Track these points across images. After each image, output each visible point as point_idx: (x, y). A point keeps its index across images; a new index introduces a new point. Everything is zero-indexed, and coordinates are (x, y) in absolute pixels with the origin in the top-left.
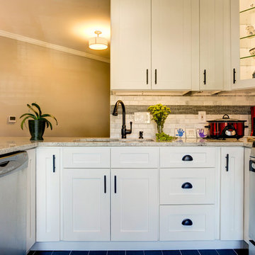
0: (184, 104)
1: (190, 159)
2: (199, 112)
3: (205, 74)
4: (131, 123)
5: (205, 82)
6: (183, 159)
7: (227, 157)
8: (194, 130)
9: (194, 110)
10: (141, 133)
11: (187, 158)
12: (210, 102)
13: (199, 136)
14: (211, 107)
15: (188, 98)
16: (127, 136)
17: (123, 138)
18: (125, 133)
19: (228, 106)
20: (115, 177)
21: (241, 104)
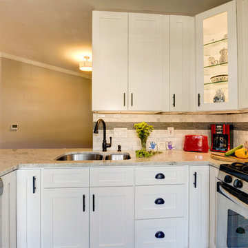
0: (156, 121)
1: (163, 177)
2: (168, 128)
3: (174, 97)
4: (111, 138)
5: (174, 104)
6: (156, 177)
7: (195, 175)
8: (164, 143)
9: (164, 126)
10: (119, 147)
11: (159, 176)
12: (177, 120)
13: (168, 148)
14: (178, 124)
15: (159, 116)
16: (108, 149)
17: (103, 151)
18: (105, 146)
19: (192, 123)
20: (94, 196)
21: (202, 121)
